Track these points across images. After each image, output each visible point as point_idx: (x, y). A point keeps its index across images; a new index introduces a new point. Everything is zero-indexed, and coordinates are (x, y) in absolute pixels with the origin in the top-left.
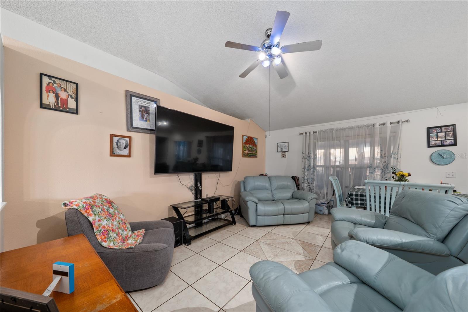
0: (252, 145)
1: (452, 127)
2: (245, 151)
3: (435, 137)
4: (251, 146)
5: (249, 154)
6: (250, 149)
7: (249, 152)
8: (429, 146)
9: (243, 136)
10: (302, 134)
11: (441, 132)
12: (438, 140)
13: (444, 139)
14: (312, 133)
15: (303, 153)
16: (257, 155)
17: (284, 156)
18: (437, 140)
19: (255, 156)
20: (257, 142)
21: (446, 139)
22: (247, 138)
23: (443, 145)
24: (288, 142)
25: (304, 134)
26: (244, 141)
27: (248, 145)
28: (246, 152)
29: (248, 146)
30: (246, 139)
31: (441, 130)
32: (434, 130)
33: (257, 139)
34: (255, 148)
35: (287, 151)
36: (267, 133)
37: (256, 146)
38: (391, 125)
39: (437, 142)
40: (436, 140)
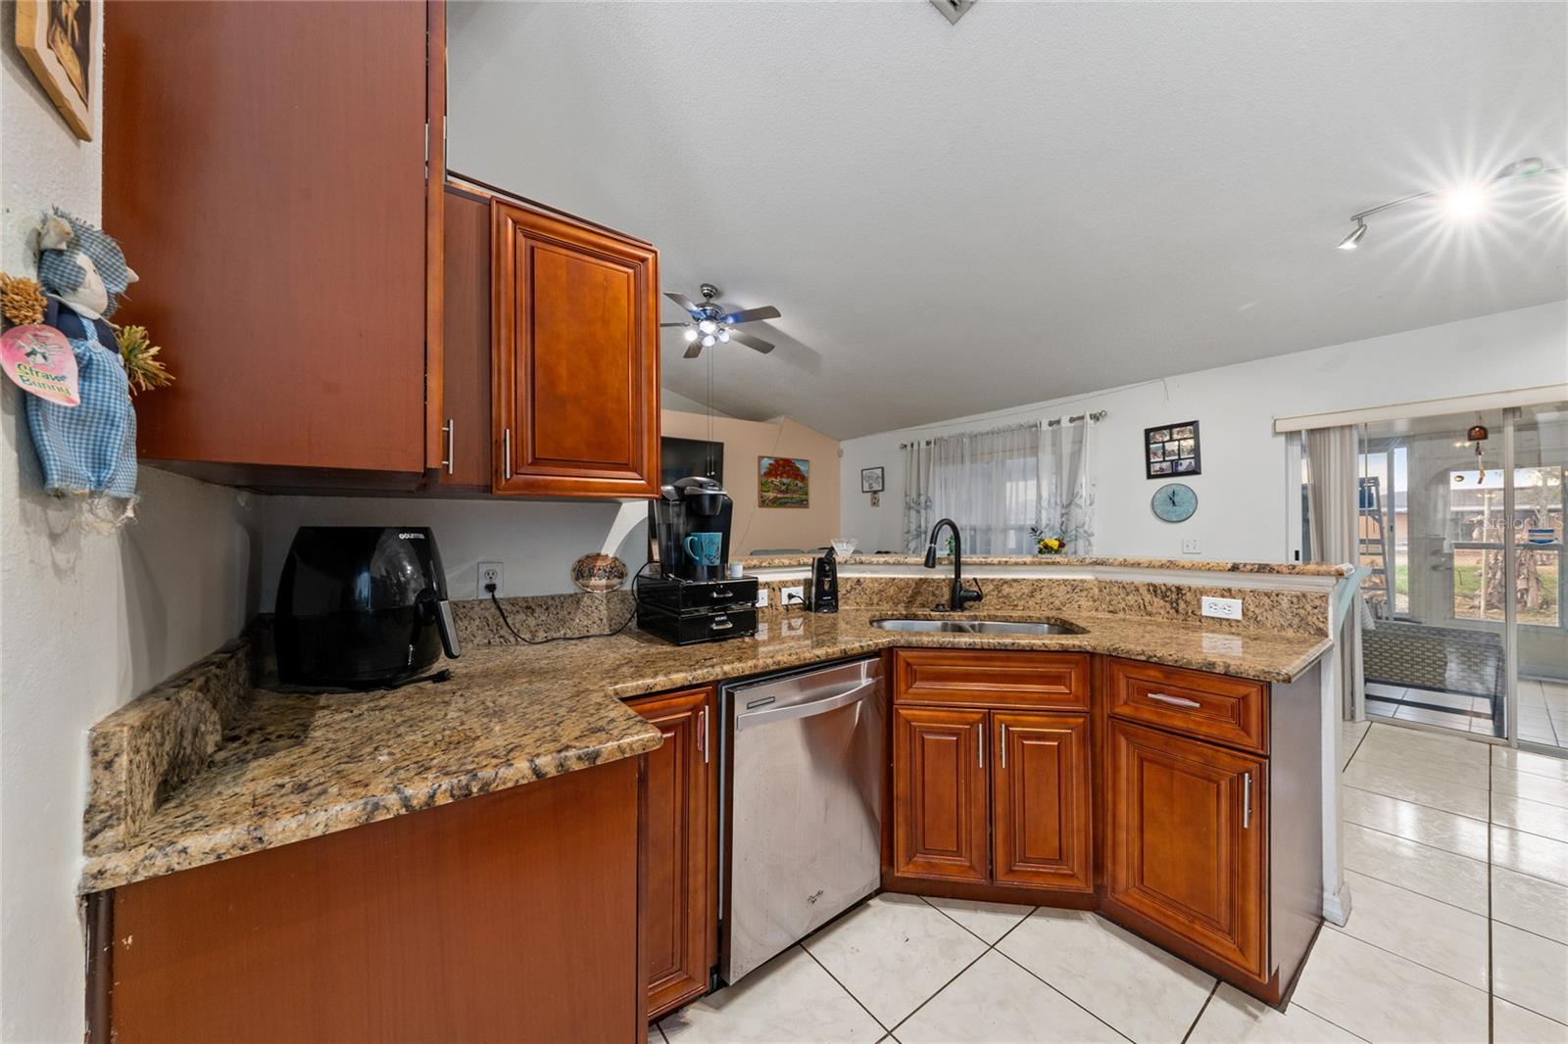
0: (788, 477)
1: (1191, 428)
2: (764, 494)
3: (1160, 452)
4: (785, 480)
5: (781, 498)
6: (783, 488)
7: (779, 496)
8: (1150, 476)
9: (761, 458)
10: (906, 446)
11: (1171, 440)
12: (1167, 459)
13: (1177, 457)
14: (923, 445)
15: (906, 496)
16: (807, 501)
17: (875, 503)
18: (1164, 461)
19: (803, 503)
20: (806, 469)
21: (1180, 459)
22: (772, 462)
23: (1175, 474)
24: (882, 468)
25: (909, 448)
26: (763, 471)
27: (776, 478)
28: (771, 495)
29: (777, 481)
30: (770, 464)
31: (1171, 435)
32: (1157, 436)
33: (807, 461)
34: (800, 484)
35: (881, 488)
36: (844, 445)
37: (803, 478)
38: (1073, 425)
39: (1164, 465)
40: (1162, 459)
